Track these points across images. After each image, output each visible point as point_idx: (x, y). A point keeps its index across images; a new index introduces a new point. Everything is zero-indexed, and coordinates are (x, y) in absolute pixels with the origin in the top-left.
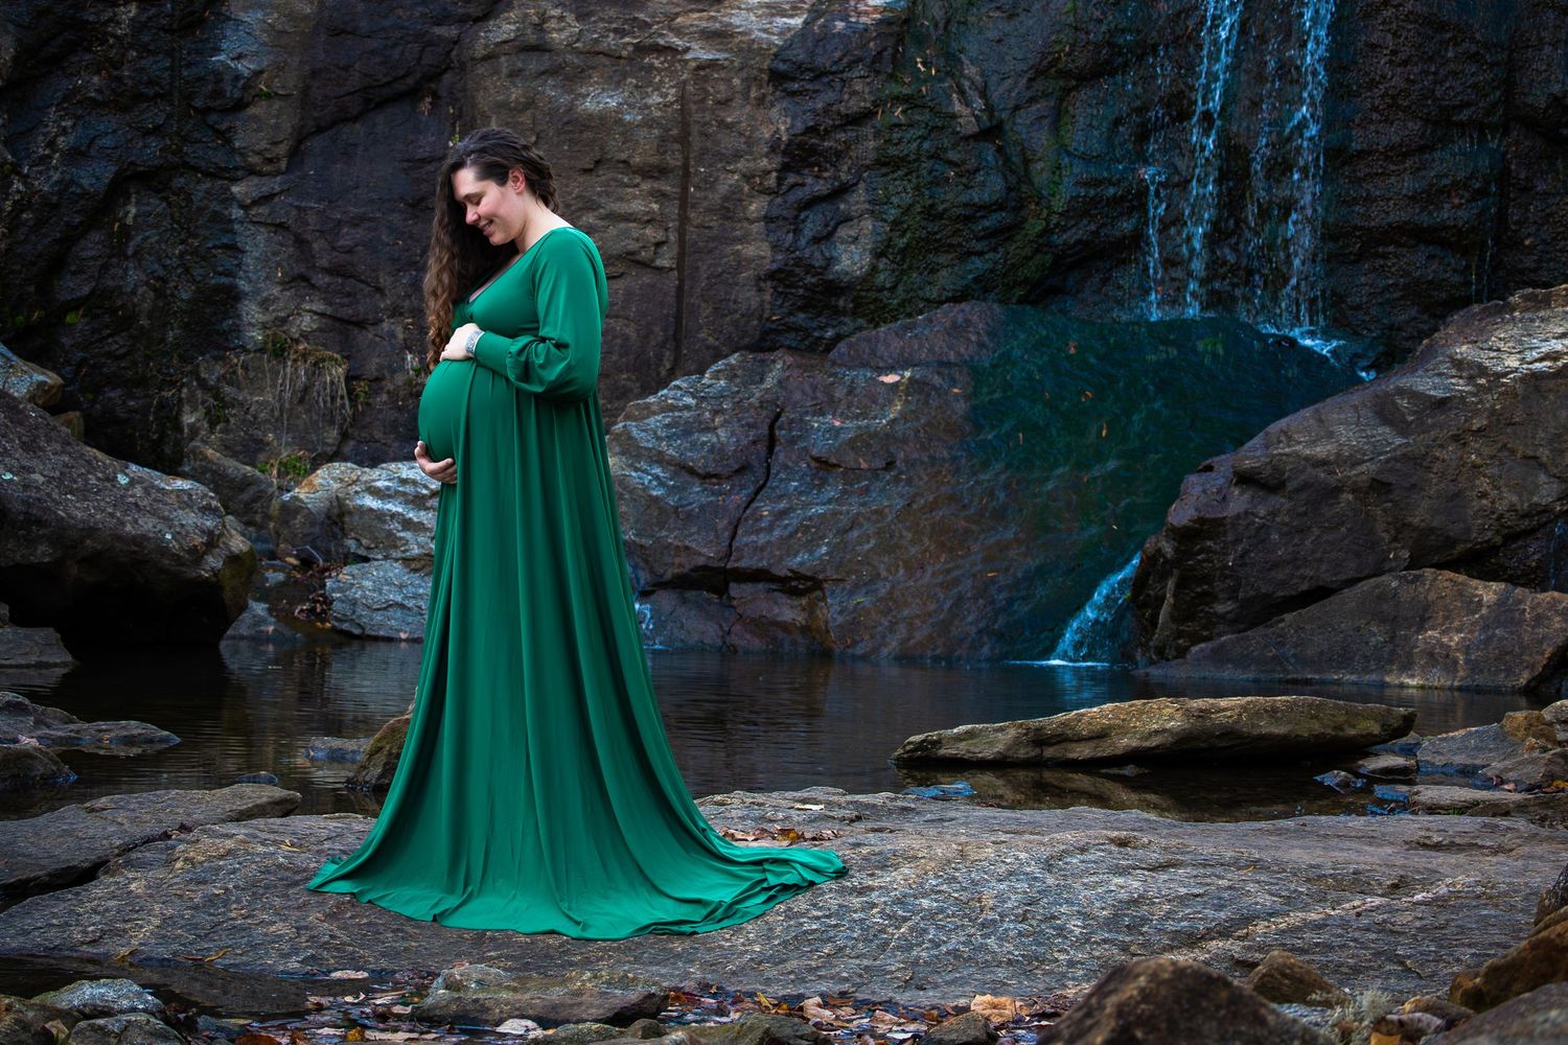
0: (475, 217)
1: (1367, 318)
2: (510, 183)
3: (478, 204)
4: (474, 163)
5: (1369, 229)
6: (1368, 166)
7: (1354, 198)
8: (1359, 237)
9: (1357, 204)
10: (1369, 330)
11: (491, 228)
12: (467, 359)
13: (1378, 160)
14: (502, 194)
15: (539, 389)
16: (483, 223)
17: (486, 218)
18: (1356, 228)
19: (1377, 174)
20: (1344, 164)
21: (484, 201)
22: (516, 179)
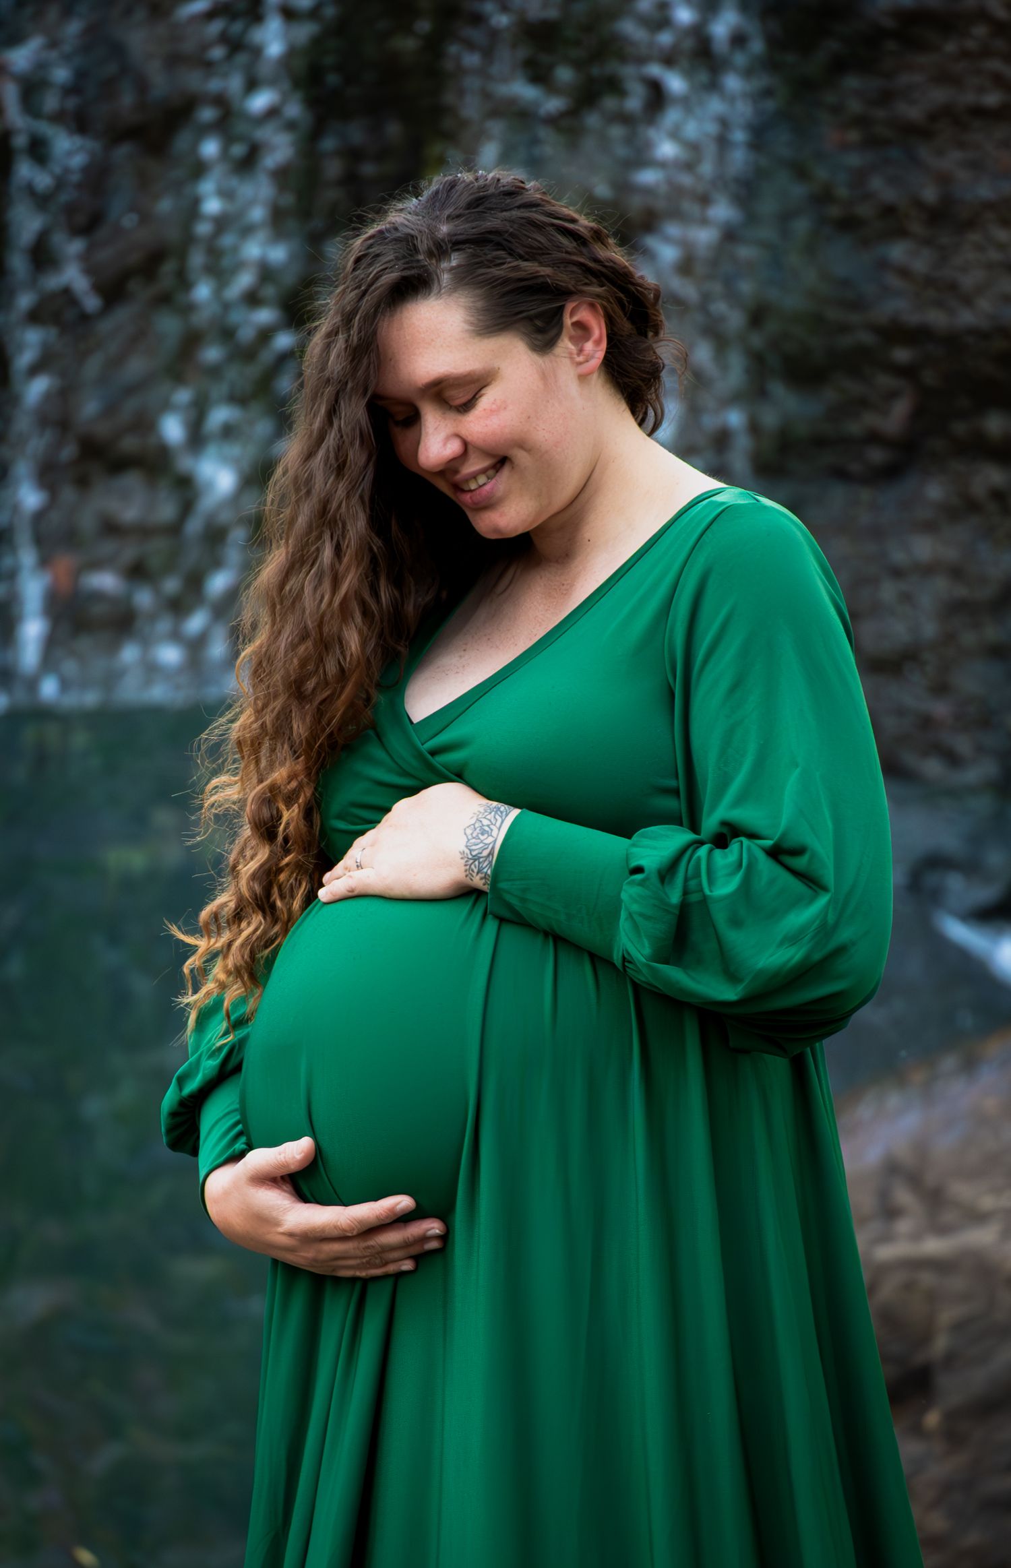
0: (454, 448)
1: (941, 709)
2: (565, 345)
3: (466, 407)
4: (465, 278)
5: (953, 341)
6: (944, 78)
7: (889, 211)
8: (907, 372)
9: (901, 233)
10: (953, 759)
11: (502, 482)
12: (464, 894)
13: (986, 52)
14: (544, 377)
15: (728, 993)
16: (474, 465)
17: (485, 452)
18: (895, 333)
19: (979, 112)
20: (839, 66)
21: (487, 401)
22: (582, 329)
